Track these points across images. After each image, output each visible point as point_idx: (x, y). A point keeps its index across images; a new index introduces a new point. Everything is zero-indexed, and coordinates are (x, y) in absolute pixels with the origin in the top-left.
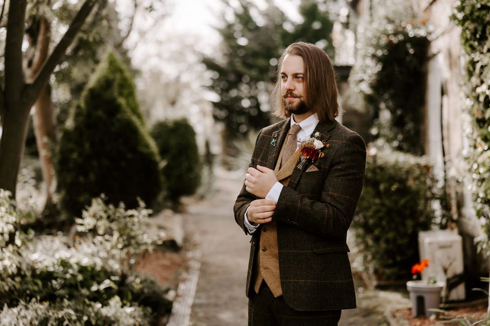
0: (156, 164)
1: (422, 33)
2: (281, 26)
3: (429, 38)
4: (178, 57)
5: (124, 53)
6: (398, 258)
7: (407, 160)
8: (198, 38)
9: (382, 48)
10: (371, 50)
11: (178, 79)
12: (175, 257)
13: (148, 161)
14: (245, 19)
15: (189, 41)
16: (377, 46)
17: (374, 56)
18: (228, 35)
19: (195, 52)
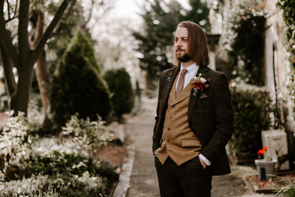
0: (107, 95)
1: (261, 14)
2: (179, 12)
3: (265, 17)
4: (118, 32)
5: (87, 31)
6: (250, 147)
7: (254, 89)
8: (130, 21)
9: (237, 23)
10: (231, 25)
11: (119, 45)
12: (120, 149)
13: (103, 94)
14: (157, 9)
15: (125, 23)
16: (235, 23)
17: (233, 28)
18: (147, 18)
19: (128, 29)
